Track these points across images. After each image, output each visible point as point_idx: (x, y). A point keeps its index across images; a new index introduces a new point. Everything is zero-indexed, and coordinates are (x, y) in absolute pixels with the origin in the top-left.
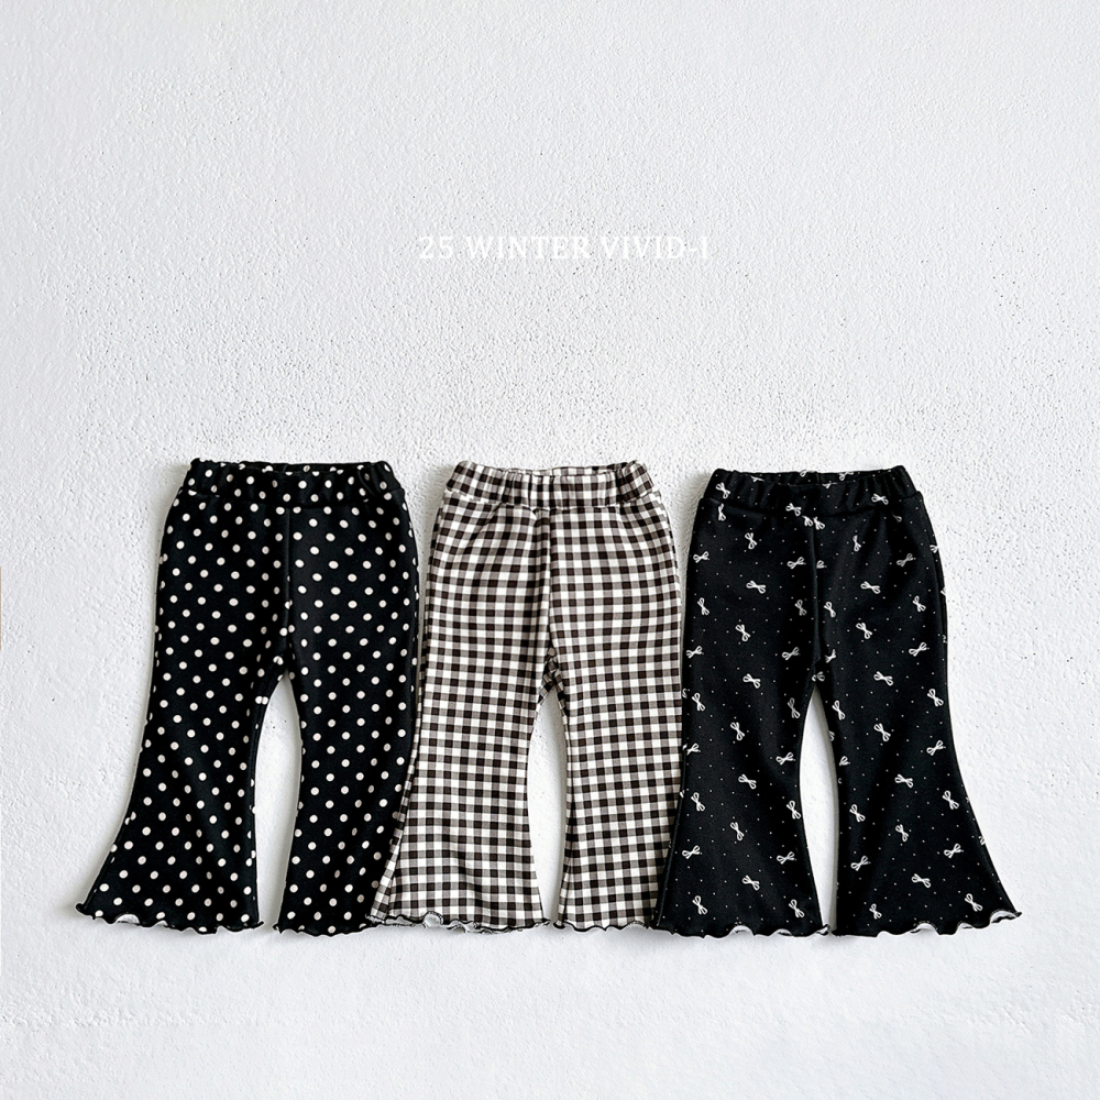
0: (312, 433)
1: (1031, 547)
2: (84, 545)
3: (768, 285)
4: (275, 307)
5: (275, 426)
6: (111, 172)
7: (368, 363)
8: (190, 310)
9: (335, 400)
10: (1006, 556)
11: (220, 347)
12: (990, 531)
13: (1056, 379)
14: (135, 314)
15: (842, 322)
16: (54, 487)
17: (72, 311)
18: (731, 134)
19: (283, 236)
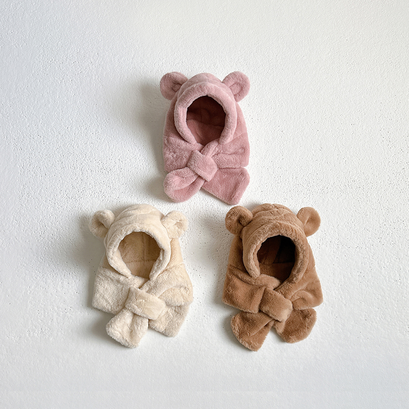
0: (112, 196)
1: (397, 237)
2: (21, 242)
3: (291, 135)
4: (96, 147)
5: (97, 194)
6: (31, 94)
7: (134, 168)
8: (63, 148)
9: (121, 183)
10: (388, 240)
11: (75, 163)
12: (381, 230)
13: (406, 170)
14: (41, 150)
15: (321, 149)
16: (10, 219)
17: (16, 149)
18: (275, 75)
19: (99, 118)
